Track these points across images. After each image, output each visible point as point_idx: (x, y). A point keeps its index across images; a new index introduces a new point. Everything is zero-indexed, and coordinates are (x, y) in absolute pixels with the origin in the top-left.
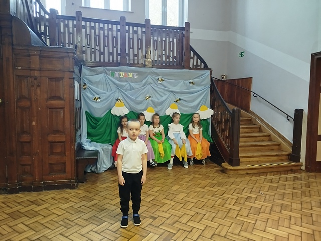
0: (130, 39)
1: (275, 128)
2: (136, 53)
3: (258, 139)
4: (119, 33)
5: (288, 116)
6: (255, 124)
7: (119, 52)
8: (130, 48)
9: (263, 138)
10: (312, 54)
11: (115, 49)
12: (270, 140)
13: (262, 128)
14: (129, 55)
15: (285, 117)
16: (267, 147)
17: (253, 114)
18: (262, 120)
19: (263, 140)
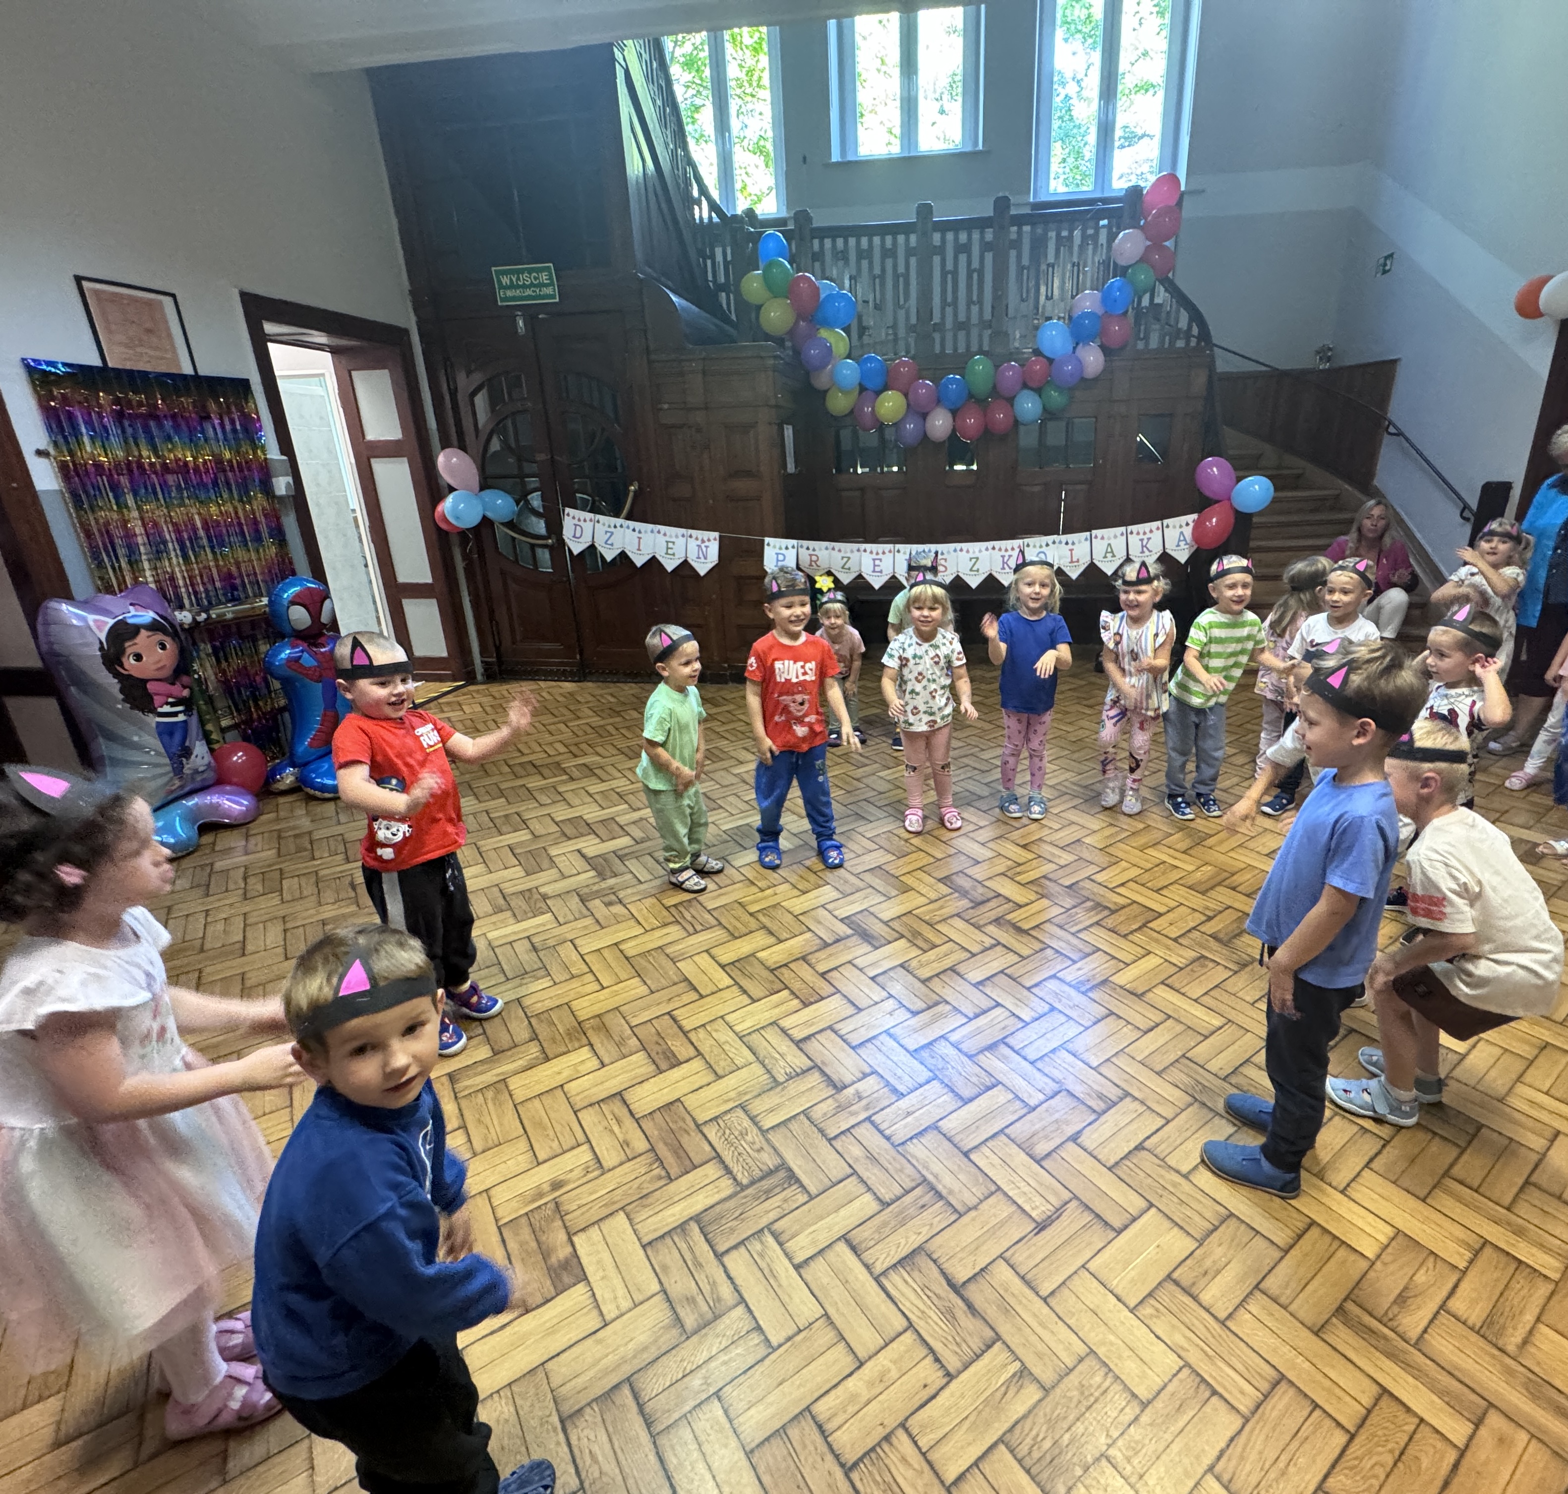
0: (944, 274)
2: (962, 317)
4: (913, 261)
7: (913, 320)
8: (944, 303)
11: (901, 314)
14: (939, 327)
15: (1457, 506)
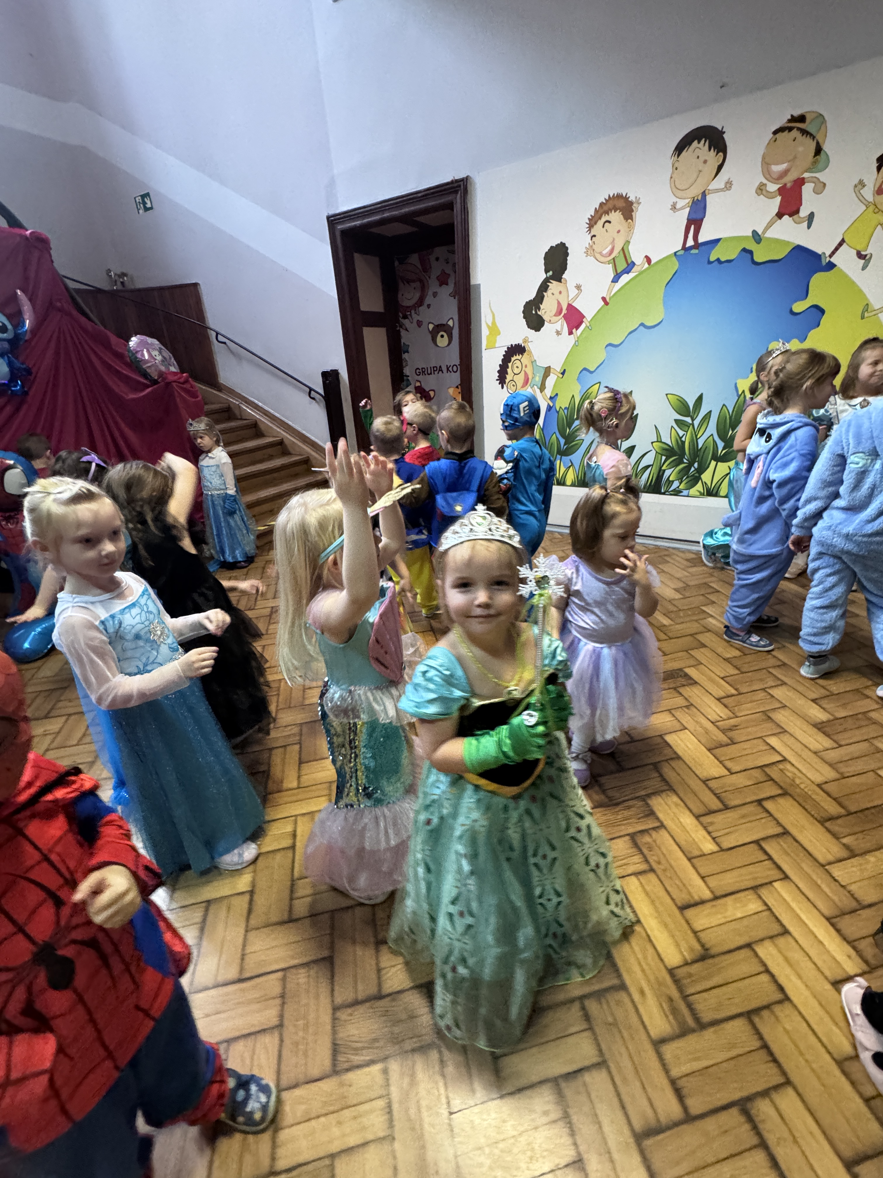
1: (290, 423)
3: (259, 455)
5: (311, 390)
6: (241, 419)
9: (269, 451)
10: (328, 218)
12: (285, 452)
13: (262, 427)
15: (304, 391)
16: (283, 473)
17: (231, 392)
18: (256, 407)
19: (271, 457)
